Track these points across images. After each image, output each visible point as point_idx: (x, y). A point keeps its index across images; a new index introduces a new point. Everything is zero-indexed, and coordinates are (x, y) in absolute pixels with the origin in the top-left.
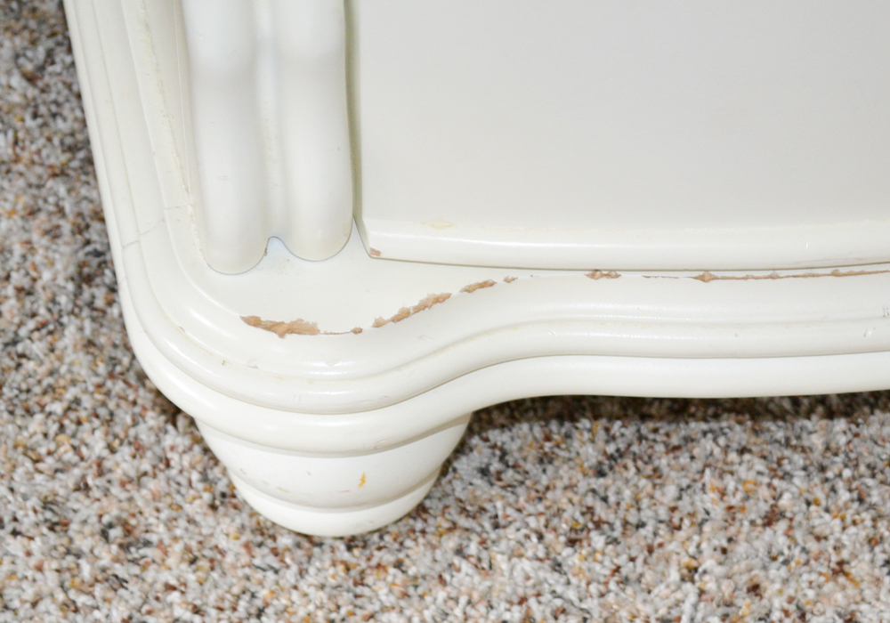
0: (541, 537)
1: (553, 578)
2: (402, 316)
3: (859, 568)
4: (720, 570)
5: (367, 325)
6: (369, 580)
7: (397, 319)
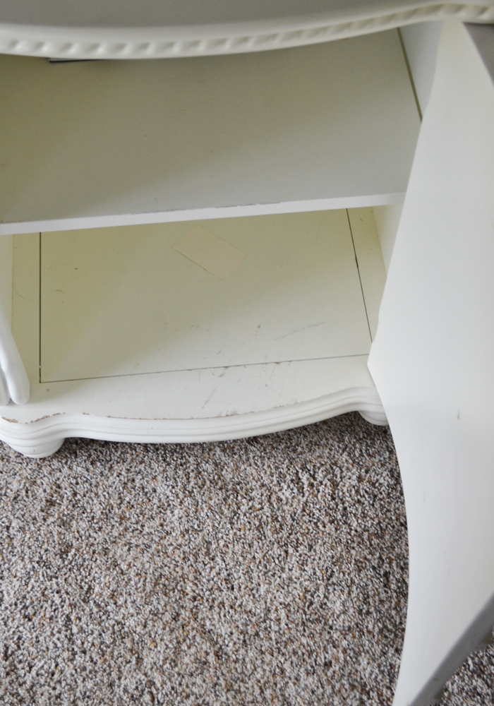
0: (85, 462)
1: (86, 473)
2: (38, 420)
3: (159, 478)
4: (126, 475)
5: (29, 422)
6: (43, 468)
7: (37, 421)
